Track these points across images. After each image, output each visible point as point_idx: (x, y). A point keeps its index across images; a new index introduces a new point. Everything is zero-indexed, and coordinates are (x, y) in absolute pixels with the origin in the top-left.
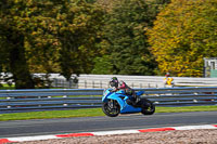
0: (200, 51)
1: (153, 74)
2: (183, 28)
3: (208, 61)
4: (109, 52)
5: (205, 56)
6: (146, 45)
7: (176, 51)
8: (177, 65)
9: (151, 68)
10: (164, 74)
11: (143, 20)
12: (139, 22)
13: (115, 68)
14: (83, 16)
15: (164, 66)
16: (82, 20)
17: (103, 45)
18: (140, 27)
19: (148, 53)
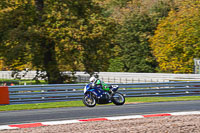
0: (191, 54)
1: (155, 72)
2: (178, 35)
3: (197, 61)
4: (121, 55)
5: (195, 57)
6: (149, 49)
7: (173, 54)
8: (173, 64)
9: (153, 67)
10: (164, 71)
11: (147, 30)
12: (143, 31)
13: (126, 67)
14: (100, 27)
15: (163, 66)
16: (99, 30)
17: (117, 49)
18: (145, 35)
19: (151, 55)
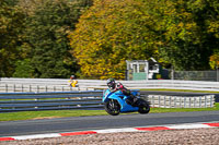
0: (122, 54)
1: (76, 78)
2: (105, 30)
3: (130, 64)
4: (30, 55)
5: (127, 58)
6: (68, 48)
7: (98, 54)
8: (99, 68)
9: (73, 71)
10: (87, 77)
11: (65, 23)
12: (61, 24)
13: (36, 71)
14: (4, 19)
15: (86, 69)
16: (3, 23)
17: (25, 48)
18: (62, 29)
19: (70, 55)
